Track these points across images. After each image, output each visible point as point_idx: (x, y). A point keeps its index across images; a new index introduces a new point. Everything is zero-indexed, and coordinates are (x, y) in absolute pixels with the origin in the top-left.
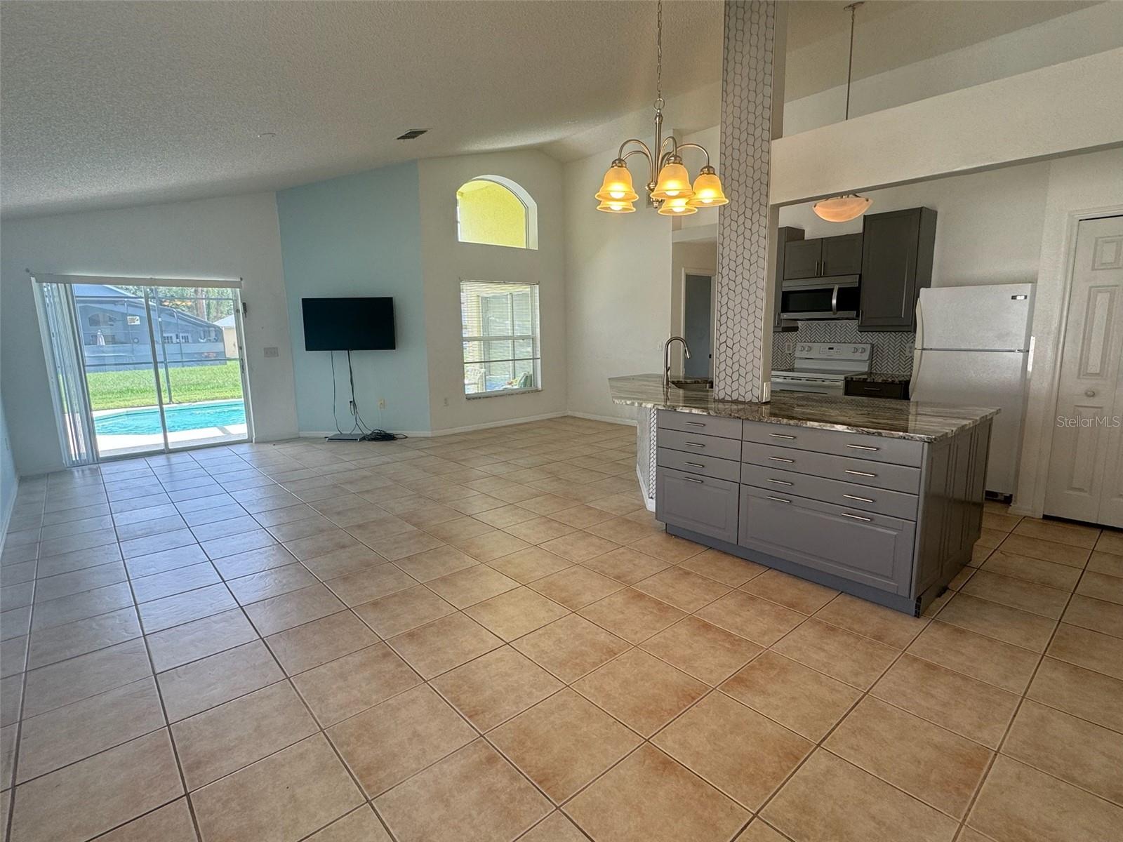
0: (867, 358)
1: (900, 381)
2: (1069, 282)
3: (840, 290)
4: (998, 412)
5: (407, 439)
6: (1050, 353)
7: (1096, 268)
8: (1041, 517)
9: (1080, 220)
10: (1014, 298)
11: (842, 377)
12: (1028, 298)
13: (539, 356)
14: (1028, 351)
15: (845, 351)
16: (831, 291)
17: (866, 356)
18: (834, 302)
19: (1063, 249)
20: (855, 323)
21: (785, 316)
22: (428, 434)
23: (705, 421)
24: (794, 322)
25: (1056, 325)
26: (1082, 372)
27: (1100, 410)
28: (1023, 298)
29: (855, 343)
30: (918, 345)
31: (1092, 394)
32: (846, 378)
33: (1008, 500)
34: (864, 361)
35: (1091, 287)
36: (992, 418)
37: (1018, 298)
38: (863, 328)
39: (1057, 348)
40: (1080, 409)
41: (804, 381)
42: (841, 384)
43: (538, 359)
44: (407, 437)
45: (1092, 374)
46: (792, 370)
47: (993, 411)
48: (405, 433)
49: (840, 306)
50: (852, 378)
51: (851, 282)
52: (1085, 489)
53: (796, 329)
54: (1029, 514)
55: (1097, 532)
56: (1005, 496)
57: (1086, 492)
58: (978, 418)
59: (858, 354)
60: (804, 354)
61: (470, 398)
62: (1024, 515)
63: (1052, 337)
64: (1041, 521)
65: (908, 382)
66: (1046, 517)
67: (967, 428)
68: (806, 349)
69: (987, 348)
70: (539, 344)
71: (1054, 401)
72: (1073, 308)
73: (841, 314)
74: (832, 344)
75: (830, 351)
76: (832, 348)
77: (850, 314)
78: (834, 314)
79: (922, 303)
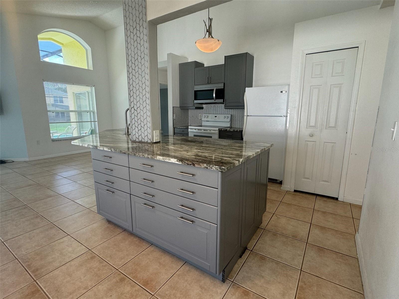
0: (229, 121)
1: (240, 131)
2: (302, 83)
3: (216, 90)
4: (272, 145)
5: (14, 163)
6: (295, 117)
7: (313, 77)
8: (293, 191)
9: (306, 54)
10: (282, 92)
11: (217, 129)
12: (287, 92)
13: (97, 120)
14: (287, 116)
15: (221, 117)
16: (213, 90)
17: (229, 120)
18: (214, 95)
19: (300, 68)
20: (223, 105)
21: (196, 101)
22: (27, 159)
23: (110, 155)
24: (201, 105)
25: (298, 104)
26: (308, 126)
27: (315, 142)
28: (285, 92)
29: (225, 114)
30: (245, 114)
31: (312, 135)
32: (219, 129)
33: (281, 183)
34: (228, 122)
35: (311, 86)
36: (269, 149)
37: (283, 92)
38: (226, 108)
39: (298, 114)
40: (308, 142)
41: (203, 131)
42: (217, 132)
43: (97, 121)
44: (13, 162)
45: (311, 126)
46: (201, 126)
47: (269, 145)
48: (13, 159)
49: (217, 98)
50: (221, 129)
51: (221, 86)
52: (310, 178)
53: (202, 108)
54: (289, 190)
55: (315, 197)
56: (280, 181)
57: (310, 179)
58: (259, 150)
59: (226, 119)
60: (206, 119)
61: (53, 140)
62: (287, 190)
63: (296, 110)
64: (293, 193)
65: (242, 131)
66: (295, 191)
67: (252, 157)
68: (206, 117)
69: (272, 115)
70: (96, 114)
71: (297, 138)
72: (304, 95)
73: (217, 101)
74: (216, 115)
75: (215, 118)
76: (216, 117)
77: (221, 101)
78: (215, 101)
79: (246, 95)
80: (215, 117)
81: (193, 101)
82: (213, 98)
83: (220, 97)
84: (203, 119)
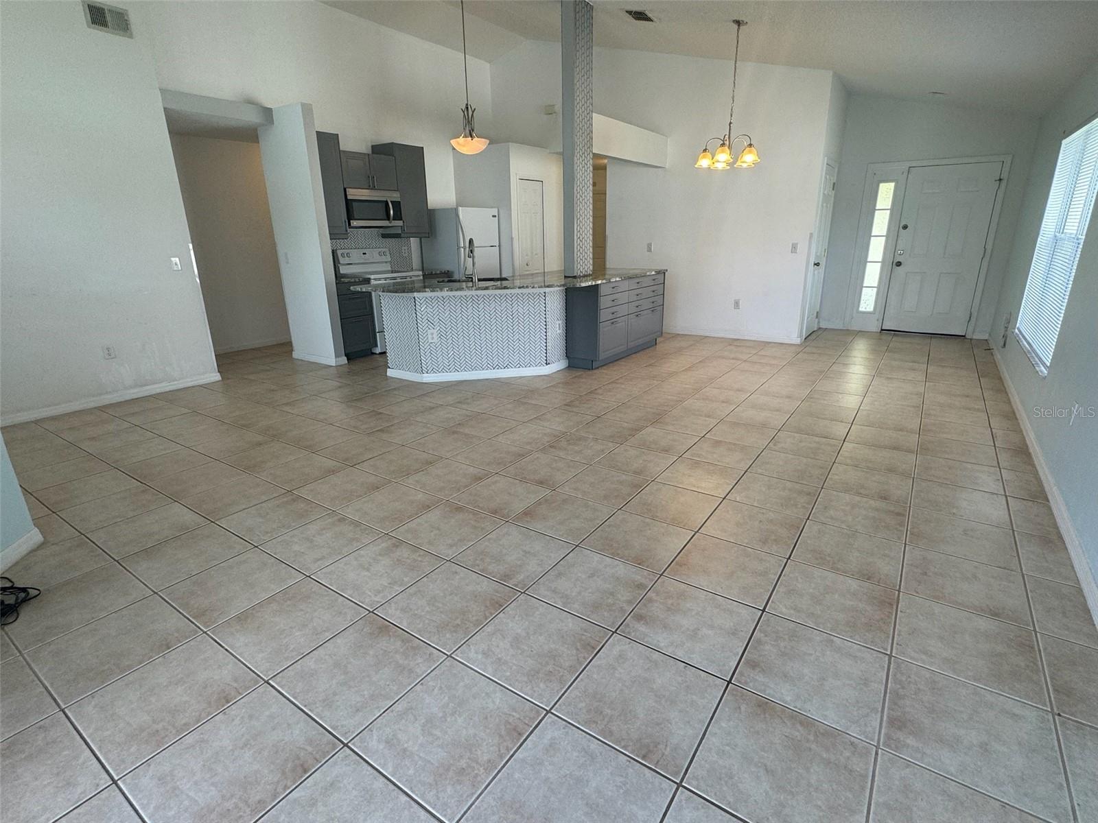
16: (385, 202)
21: (355, 223)
29: (379, 248)
60: (347, 260)
73: (395, 223)
74: (365, 250)
75: (365, 256)
77: (399, 223)
78: (390, 223)
79: (461, 217)
80: (364, 254)
81: (345, 222)
82: (388, 218)
83: (398, 216)
84: (342, 260)
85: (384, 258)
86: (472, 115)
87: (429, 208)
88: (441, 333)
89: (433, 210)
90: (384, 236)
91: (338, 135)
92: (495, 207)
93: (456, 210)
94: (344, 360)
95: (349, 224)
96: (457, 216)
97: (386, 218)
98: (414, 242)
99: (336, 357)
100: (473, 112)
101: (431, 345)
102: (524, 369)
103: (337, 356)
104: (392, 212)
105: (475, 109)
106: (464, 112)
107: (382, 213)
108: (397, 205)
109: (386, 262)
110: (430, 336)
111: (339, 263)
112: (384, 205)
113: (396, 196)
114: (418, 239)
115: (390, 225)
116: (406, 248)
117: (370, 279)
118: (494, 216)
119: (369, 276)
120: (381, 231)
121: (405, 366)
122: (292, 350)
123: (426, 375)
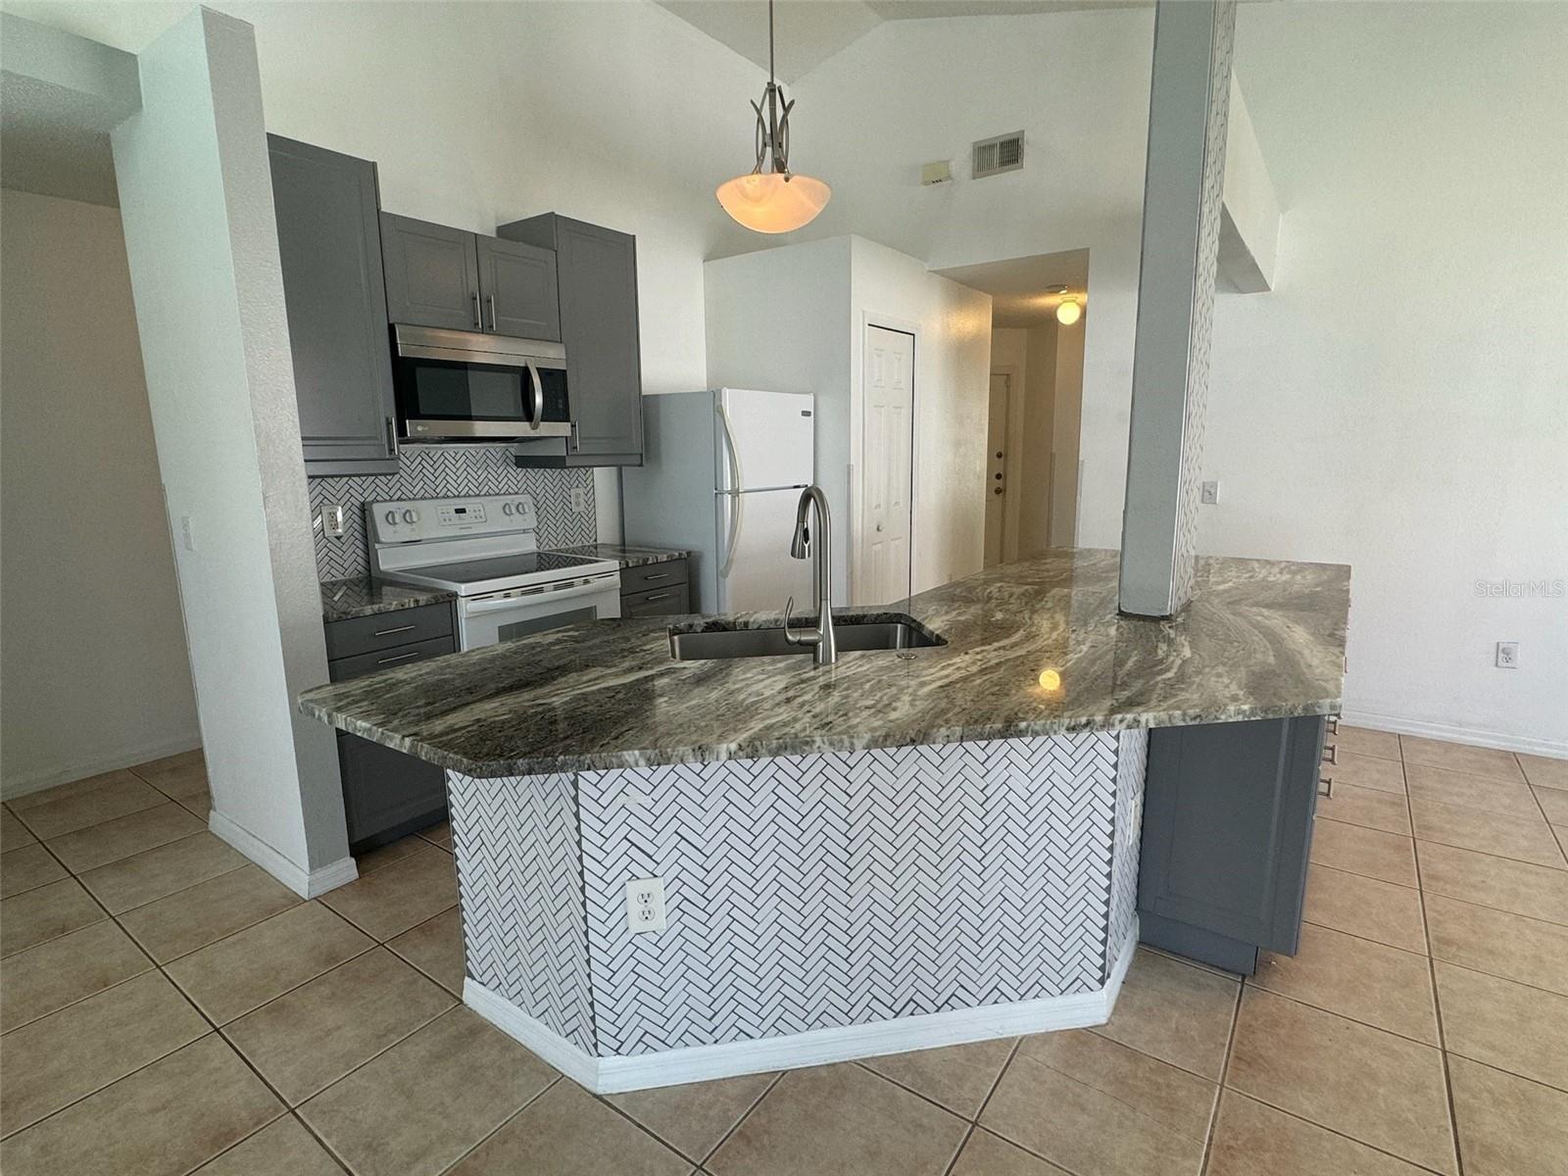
9: (867, 324)
29: (507, 494)
42: (617, 579)
51: (555, 358)
60: (404, 532)
73: (547, 428)
74: (463, 500)
75: (460, 519)
76: (463, 511)
77: (562, 429)
78: (534, 428)
79: (728, 414)
80: (458, 511)
81: (389, 423)
82: (528, 415)
83: (557, 410)
84: (385, 533)
85: (518, 522)
86: (784, 118)
87: (643, 393)
88: (685, 890)
89: (655, 398)
90: (522, 462)
91: (374, 165)
92: (808, 393)
93: (714, 397)
94: (346, 869)
95: (402, 431)
96: (719, 411)
97: (521, 414)
98: (603, 479)
99: (312, 868)
100: (786, 109)
101: (637, 940)
102: (1018, 1006)
103: (318, 859)
104: (539, 400)
105: (792, 103)
106: (759, 112)
107: (512, 401)
108: (555, 380)
109: (525, 531)
110: (635, 908)
111: (379, 542)
112: (518, 377)
113: (553, 355)
114: (614, 469)
115: (532, 434)
116: (581, 491)
117: (455, 595)
118: (806, 414)
119: (453, 586)
120: (514, 449)
121: (526, 994)
122: (210, 807)
123: (610, 1061)
